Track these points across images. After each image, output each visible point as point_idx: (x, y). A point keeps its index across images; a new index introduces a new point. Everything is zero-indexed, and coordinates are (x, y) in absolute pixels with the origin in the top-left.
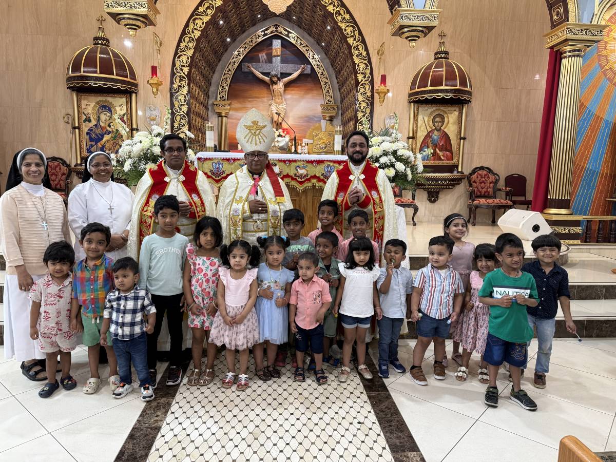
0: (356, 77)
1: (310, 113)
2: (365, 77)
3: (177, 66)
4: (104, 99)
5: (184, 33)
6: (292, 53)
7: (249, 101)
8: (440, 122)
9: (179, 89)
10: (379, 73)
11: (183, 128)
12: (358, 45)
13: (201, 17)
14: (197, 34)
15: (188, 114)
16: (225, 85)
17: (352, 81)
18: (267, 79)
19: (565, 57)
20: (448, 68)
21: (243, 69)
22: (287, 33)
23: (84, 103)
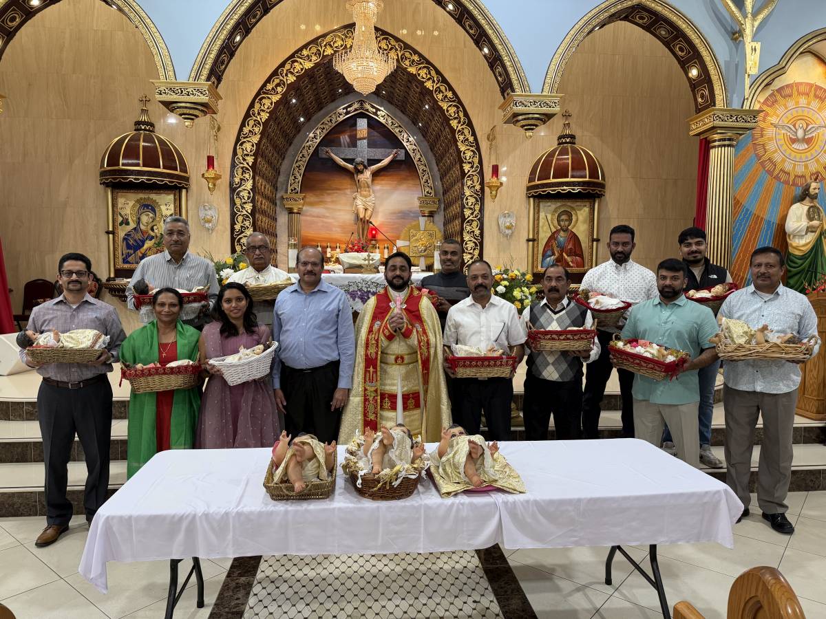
0: (462, 167)
1: (404, 208)
2: (472, 167)
3: (239, 156)
4: (146, 197)
5: (247, 115)
6: (382, 135)
7: (329, 194)
8: (566, 220)
9: (241, 183)
10: (490, 163)
11: (246, 231)
12: (463, 129)
13: (270, 96)
14: (265, 116)
15: (253, 213)
16: (298, 175)
17: (455, 172)
18: (350, 166)
19: (715, 147)
20: (575, 156)
21: (320, 155)
22: (374, 110)
23: (121, 201)
